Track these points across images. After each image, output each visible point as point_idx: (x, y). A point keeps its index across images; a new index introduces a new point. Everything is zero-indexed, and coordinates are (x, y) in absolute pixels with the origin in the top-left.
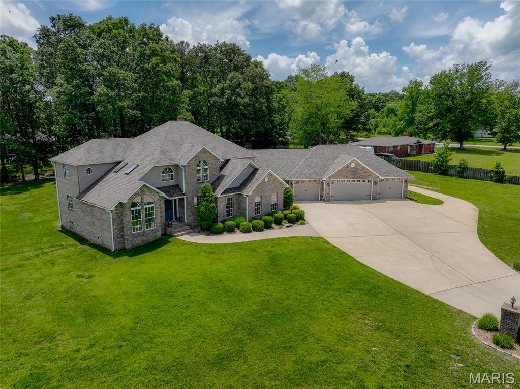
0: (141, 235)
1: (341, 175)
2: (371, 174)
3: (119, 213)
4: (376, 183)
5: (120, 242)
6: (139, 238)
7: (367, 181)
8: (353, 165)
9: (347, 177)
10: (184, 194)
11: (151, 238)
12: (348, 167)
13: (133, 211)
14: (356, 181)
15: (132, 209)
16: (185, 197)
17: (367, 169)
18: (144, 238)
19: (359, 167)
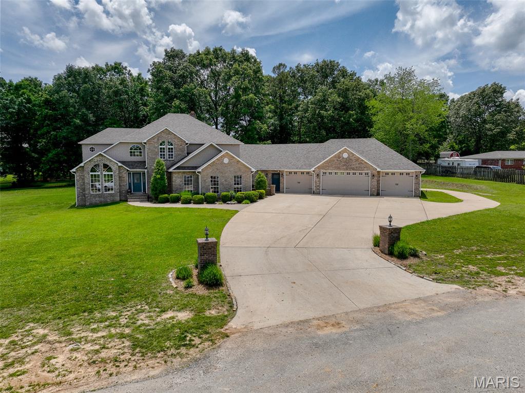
0: (100, 196)
1: (332, 166)
2: (368, 167)
3: (82, 176)
4: (374, 176)
5: (82, 199)
6: (97, 199)
7: (364, 174)
8: (345, 155)
9: (339, 168)
10: (146, 168)
11: (108, 200)
12: (339, 158)
13: (92, 175)
14: (351, 174)
15: (91, 173)
16: (146, 170)
17: (363, 160)
18: (103, 200)
19: (353, 158)
